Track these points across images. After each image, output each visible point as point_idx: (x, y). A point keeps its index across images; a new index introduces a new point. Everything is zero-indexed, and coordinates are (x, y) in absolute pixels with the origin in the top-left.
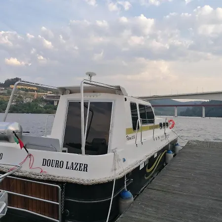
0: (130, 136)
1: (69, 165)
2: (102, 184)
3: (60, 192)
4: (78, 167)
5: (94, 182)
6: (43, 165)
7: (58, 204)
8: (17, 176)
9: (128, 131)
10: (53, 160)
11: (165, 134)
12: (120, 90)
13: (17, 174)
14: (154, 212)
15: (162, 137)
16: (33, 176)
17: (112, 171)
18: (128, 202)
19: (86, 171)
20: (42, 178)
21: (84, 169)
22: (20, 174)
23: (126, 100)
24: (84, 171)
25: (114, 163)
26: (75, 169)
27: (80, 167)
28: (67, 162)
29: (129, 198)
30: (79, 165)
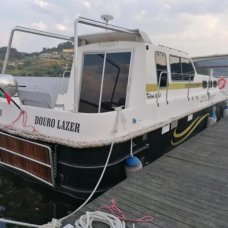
0: (153, 93)
1: (61, 124)
2: (95, 148)
3: (50, 154)
4: (70, 126)
5: (85, 145)
6: (35, 123)
7: (50, 166)
8: (12, 135)
9: (149, 88)
10: (44, 118)
11: (208, 94)
12: (140, 35)
13: (11, 132)
14: (157, 186)
15: (203, 97)
16: (25, 135)
17: (112, 133)
18: (134, 170)
19: (78, 132)
20: (33, 137)
21: (76, 129)
22: (13, 132)
23: (147, 49)
24: (75, 131)
25: (116, 124)
26: (66, 129)
27: (72, 127)
28: (59, 121)
29: (135, 166)
30: (70, 124)
